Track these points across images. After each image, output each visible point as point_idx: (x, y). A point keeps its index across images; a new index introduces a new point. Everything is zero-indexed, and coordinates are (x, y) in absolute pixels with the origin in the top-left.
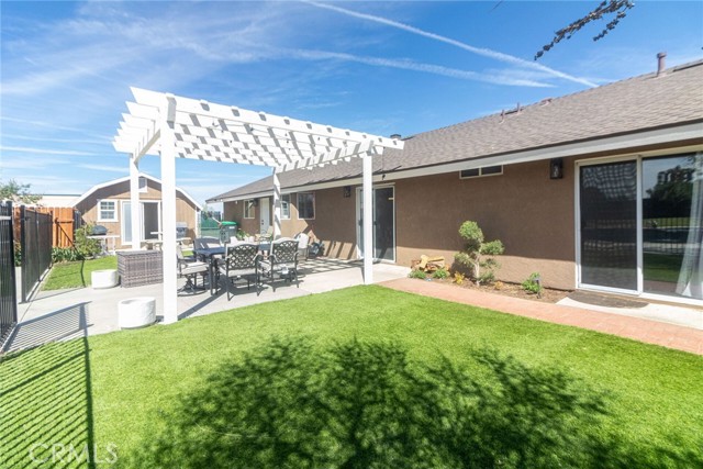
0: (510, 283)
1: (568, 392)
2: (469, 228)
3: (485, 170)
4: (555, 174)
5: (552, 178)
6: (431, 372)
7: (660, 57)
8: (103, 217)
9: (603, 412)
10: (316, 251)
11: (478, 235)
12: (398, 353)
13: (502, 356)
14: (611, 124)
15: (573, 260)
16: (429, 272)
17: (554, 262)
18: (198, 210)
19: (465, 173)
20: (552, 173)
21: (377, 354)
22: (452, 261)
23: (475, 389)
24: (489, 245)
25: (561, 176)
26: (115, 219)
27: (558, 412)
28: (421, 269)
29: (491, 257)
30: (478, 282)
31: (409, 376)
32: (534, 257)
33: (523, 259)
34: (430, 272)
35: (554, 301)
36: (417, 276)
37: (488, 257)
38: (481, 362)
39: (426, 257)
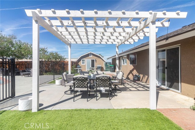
8: (82, 63)
10: (136, 79)
18: (105, 61)
26: (85, 64)
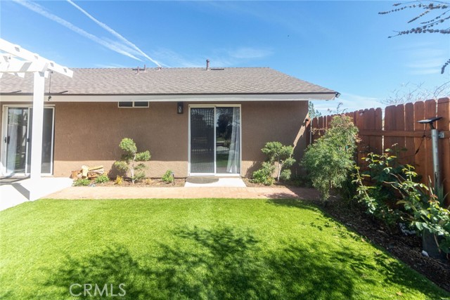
0: (152, 178)
1: (236, 238)
2: (128, 143)
3: (137, 104)
4: (180, 111)
5: (178, 113)
6: (160, 259)
7: (208, 62)
9: (256, 242)
11: (133, 148)
12: (122, 255)
13: (192, 228)
14: (206, 88)
15: (187, 160)
16: (90, 179)
17: (178, 162)
19: (122, 104)
20: (178, 110)
21: (103, 265)
22: (110, 168)
23: (197, 259)
24: (142, 154)
25: (182, 113)
27: (242, 251)
28: (83, 177)
29: (142, 162)
30: (133, 181)
31: (148, 273)
32: (166, 160)
33: (160, 162)
34: (92, 179)
35: (182, 185)
36: (82, 184)
37: (139, 163)
38: (184, 237)
39: (86, 167)
